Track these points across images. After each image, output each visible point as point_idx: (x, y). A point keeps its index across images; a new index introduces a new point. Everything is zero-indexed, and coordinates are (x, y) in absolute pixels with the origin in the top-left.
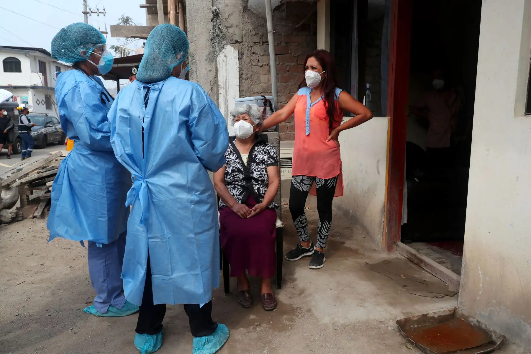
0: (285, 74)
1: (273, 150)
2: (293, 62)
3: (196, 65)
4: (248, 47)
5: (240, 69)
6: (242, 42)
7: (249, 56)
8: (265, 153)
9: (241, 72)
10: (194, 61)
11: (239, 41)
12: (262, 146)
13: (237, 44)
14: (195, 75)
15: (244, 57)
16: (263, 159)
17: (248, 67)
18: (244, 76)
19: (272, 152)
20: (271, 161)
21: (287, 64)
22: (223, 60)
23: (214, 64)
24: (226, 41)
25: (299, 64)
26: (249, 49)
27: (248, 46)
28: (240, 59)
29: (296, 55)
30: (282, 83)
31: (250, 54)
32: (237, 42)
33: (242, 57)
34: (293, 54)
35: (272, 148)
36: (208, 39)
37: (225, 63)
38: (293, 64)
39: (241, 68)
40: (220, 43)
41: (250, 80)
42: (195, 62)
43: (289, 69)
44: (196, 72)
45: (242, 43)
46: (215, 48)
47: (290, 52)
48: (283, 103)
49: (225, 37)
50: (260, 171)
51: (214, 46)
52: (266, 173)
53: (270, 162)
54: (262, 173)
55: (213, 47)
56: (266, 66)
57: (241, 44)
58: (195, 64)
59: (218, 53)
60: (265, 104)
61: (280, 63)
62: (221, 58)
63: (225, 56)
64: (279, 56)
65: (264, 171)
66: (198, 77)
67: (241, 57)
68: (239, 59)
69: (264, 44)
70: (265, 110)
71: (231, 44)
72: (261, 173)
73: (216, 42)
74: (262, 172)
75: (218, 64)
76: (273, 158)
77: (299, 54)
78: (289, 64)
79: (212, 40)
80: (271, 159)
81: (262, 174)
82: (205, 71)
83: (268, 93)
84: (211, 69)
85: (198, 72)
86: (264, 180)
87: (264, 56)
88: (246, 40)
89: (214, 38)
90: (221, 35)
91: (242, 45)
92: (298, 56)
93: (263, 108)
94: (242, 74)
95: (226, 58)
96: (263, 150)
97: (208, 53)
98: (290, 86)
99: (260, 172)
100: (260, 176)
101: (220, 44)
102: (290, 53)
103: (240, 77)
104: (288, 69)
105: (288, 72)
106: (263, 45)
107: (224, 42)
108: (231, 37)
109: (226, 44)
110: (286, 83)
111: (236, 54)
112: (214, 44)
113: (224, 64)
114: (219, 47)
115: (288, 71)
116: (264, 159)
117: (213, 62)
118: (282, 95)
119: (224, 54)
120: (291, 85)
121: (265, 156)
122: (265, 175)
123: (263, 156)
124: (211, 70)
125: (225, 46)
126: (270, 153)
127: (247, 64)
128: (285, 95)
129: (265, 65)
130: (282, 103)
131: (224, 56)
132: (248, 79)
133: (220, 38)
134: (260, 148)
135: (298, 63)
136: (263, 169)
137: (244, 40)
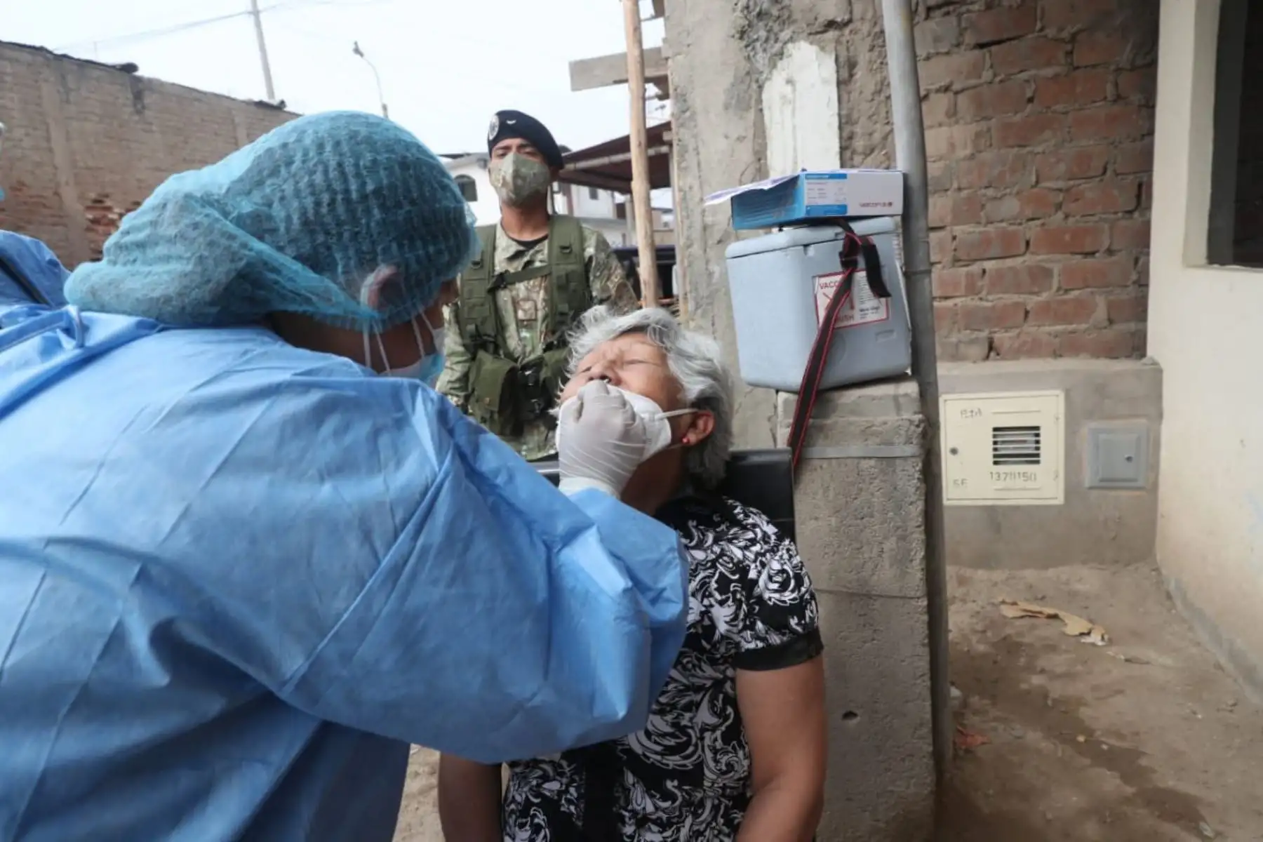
0: (1016, 113)
1: (776, 566)
2: (1049, 64)
3: (695, 126)
4: (870, 39)
5: (843, 121)
6: (850, 21)
7: (875, 67)
8: (724, 584)
9: (847, 130)
10: (688, 114)
11: (839, 20)
12: (710, 537)
13: (832, 34)
14: (691, 158)
15: (859, 73)
16: (707, 622)
17: (873, 109)
18: (859, 144)
19: (770, 578)
20: (763, 639)
21: (1024, 76)
22: (784, 97)
23: (751, 115)
24: (792, 28)
25: (1078, 68)
26: (875, 43)
27: (873, 34)
28: (842, 83)
29: (1065, 35)
30: (1003, 151)
31: (879, 61)
32: (831, 24)
33: (851, 76)
34: (1051, 32)
35: (774, 550)
36: (731, 34)
37: (790, 107)
38: (1049, 72)
39: (849, 116)
40: (771, 36)
41: (879, 153)
42: (692, 117)
43: (1035, 92)
44: (696, 150)
45: (851, 27)
46: (753, 59)
47: (1039, 25)
48: (1011, 224)
49: (789, 17)
50: (673, 707)
51: (752, 54)
52: (713, 720)
53: (752, 646)
54: (684, 722)
55: (748, 58)
56: (941, 95)
57: (847, 31)
58: (692, 124)
59: (764, 76)
60: (848, 263)
61: (995, 75)
62: (775, 89)
63: (790, 82)
64: (994, 48)
65: (698, 705)
66: (703, 165)
67: (845, 74)
68: (840, 83)
69: (932, 14)
70: (845, 289)
71: (811, 37)
72: (675, 725)
73: (757, 40)
74: (688, 715)
75: (766, 112)
76: (776, 616)
77: (1075, 29)
78: (1033, 72)
79: (742, 34)
80: (760, 625)
81: (683, 730)
82: (722, 144)
83: (949, 193)
84: (744, 134)
85: (701, 150)
86: (700, 766)
87: (933, 60)
88: (865, 12)
89: (750, 25)
90: (775, 12)
91: (851, 32)
92: (1073, 38)
93: (839, 278)
94: (851, 138)
95: (794, 91)
96: (714, 564)
97: (731, 80)
98: (1038, 156)
99: (669, 718)
100: (672, 742)
101: (772, 42)
102: (1042, 30)
103: (843, 149)
104: (1029, 94)
105: (1030, 106)
106: (927, 17)
107: (785, 35)
108: (811, 10)
109: (791, 40)
110: (1020, 146)
111: (828, 69)
112: (749, 48)
113: (788, 110)
114: (769, 55)
115: (1030, 100)
116: (713, 627)
117: (748, 108)
118: (1005, 195)
119: (784, 75)
120: (1044, 153)
121: (722, 603)
122: (707, 735)
123: (706, 602)
124: (744, 138)
125: (790, 45)
126: (755, 582)
127: (870, 98)
128: (1018, 193)
129: (938, 91)
130: (1004, 224)
131: (784, 82)
132: (872, 151)
133: (770, 24)
134: (699, 546)
135: (1071, 64)
136: (698, 689)
137: (857, 12)
